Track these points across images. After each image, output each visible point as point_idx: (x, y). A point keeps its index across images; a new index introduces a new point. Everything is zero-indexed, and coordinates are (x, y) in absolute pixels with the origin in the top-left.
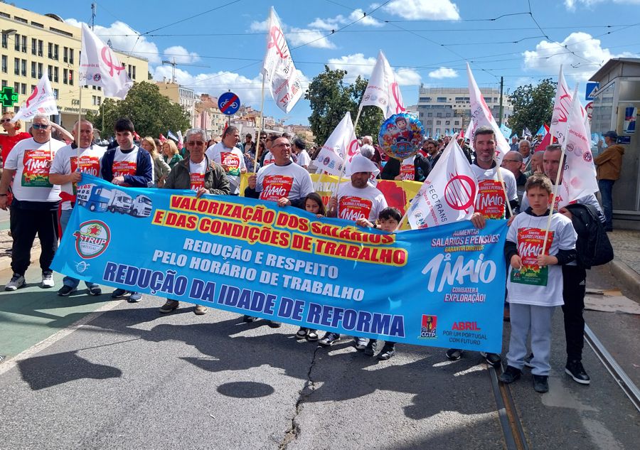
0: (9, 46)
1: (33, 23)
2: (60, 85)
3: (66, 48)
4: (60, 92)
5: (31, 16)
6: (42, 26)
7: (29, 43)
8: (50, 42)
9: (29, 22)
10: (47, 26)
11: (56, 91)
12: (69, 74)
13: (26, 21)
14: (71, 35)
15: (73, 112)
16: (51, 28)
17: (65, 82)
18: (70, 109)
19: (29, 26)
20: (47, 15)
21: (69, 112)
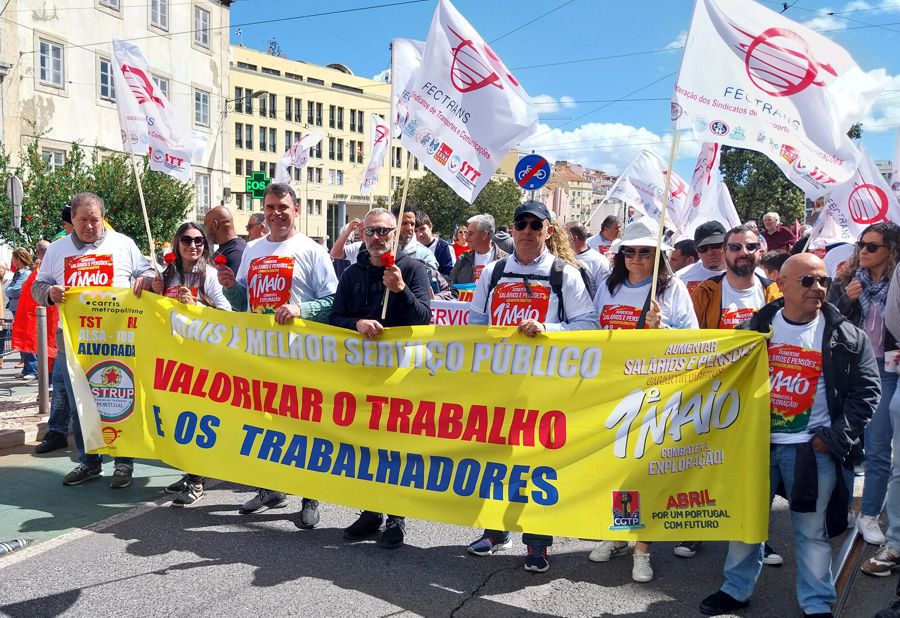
0: (278, 114)
1: (310, 79)
2: (345, 165)
3: (353, 111)
4: (345, 176)
5: (306, 70)
6: (322, 82)
7: (304, 107)
8: (333, 104)
9: (305, 78)
10: (328, 83)
11: (340, 172)
12: (357, 148)
13: (301, 78)
14: (361, 91)
15: (362, 201)
16: (334, 85)
17: (352, 159)
18: (359, 198)
19: (304, 84)
20: (330, 66)
21: (356, 201)
